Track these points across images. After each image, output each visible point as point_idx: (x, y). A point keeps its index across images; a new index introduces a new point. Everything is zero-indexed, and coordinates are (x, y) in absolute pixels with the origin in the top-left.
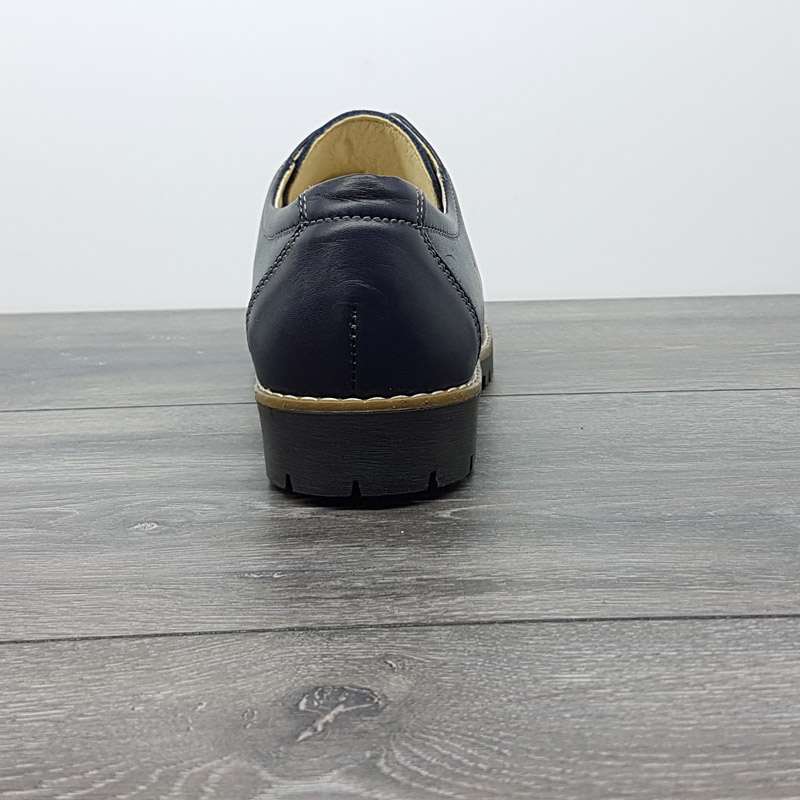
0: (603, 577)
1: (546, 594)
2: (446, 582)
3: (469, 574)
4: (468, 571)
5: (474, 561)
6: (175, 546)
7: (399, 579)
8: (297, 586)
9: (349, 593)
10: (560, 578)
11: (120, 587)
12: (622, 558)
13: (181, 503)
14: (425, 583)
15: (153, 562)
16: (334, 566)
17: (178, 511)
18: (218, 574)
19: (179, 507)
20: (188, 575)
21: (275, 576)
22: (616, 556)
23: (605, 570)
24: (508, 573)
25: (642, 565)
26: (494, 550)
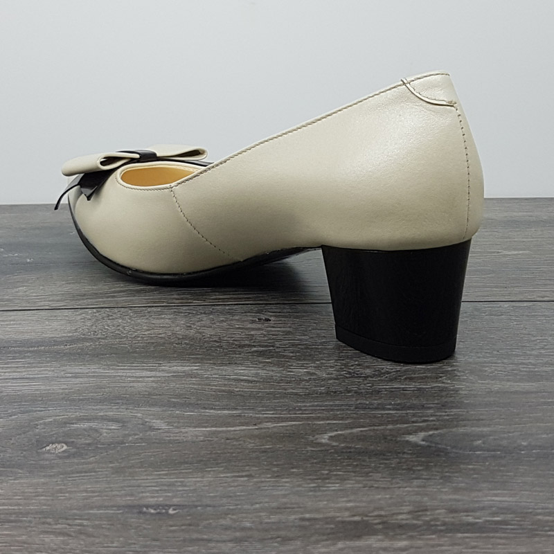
0: (470, 519)
1: (420, 539)
2: (327, 523)
3: (347, 514)
4: (347, 509)
5: (352, 498)
6: (81, 472)
7: (282, 517)
8: (190, 525)
9: (238, 534)
10: (431, 520)
11: (30, 522)
12: (486, 496)
13: (89, 420)
14: (307, 523)
15: (60, 491)
16: (225, 500)
17: (85, 430)
18: (119, 507)
19: (86, 425)
20: (92, 508)
21: (171, 512)
22: (480, 494)
23: (473, 511)
24: (383, 513)
25: (505, 505)
26: (369, 483)
